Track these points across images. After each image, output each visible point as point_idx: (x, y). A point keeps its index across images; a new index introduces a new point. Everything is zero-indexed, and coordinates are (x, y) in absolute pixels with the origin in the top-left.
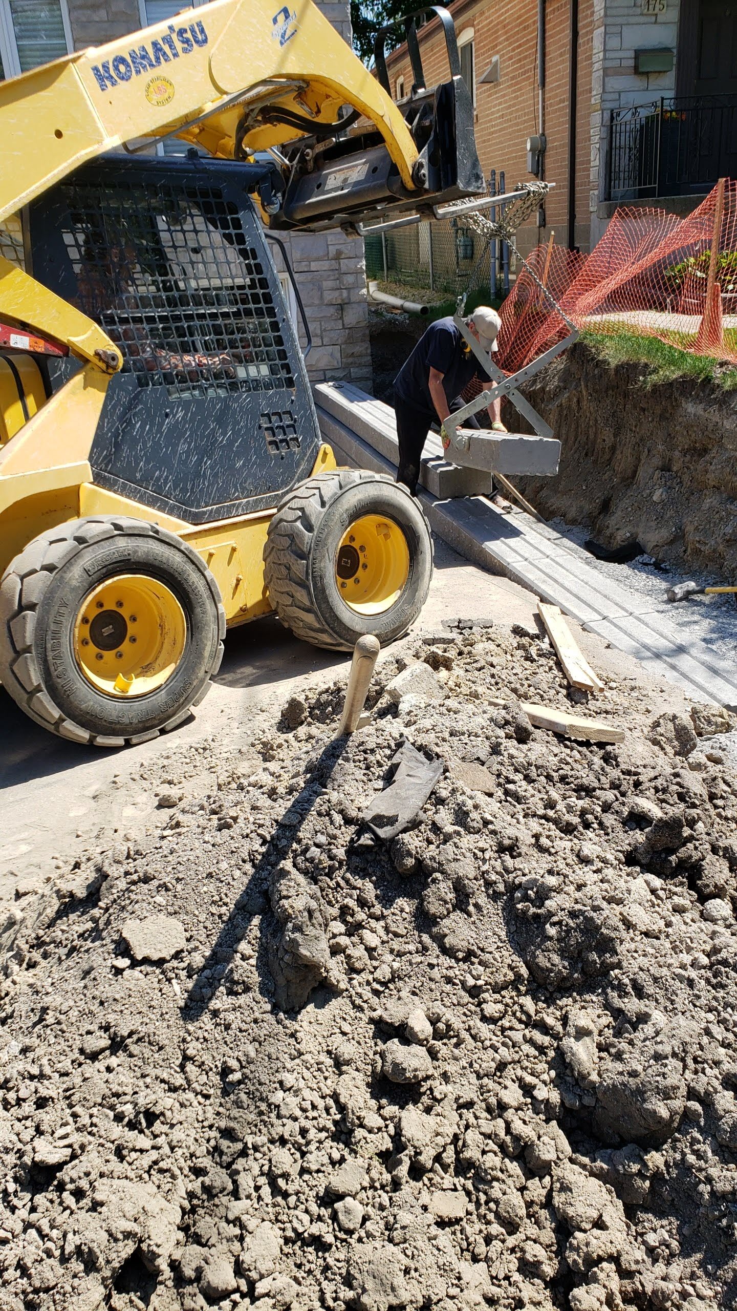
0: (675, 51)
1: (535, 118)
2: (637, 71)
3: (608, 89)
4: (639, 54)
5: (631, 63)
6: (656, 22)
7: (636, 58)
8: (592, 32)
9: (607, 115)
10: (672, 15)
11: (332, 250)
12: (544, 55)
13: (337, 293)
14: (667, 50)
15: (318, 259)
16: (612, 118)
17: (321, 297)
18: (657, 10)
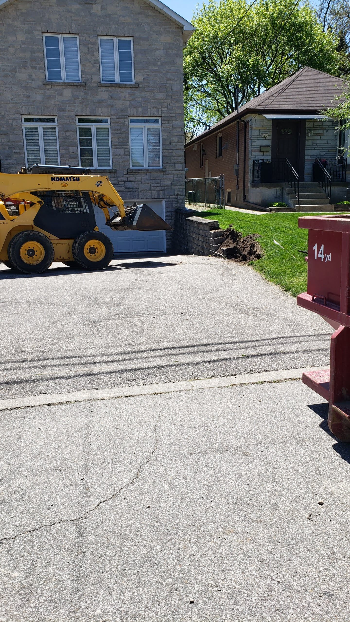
0: (271, 147)
1: (236, 160)
2: (260, 151)
3: (253, 155)
4: (261, 146)
5: (259, 149)
6: (265, 139)
7: (260, 148)
8: (249, 140)
9: (252, 161)
10: (270, 138)
11: (176, 193)
12: (238, 144)
13: (176, 205)
14: (269, 146)
15: (172, 195)
16: (254, 162)
17: (172, 206)
18: (265, 136)
